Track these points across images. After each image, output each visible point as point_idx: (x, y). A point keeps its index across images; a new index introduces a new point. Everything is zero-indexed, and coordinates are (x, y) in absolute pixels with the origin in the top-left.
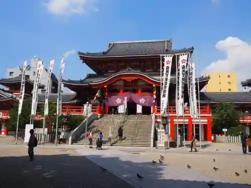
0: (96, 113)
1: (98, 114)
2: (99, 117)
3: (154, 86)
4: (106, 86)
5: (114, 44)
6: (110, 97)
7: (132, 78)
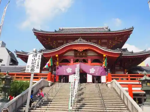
0: (47, 80)
1: (49, 82)
2: (50, 84)
3: (104, 56)
4: (57, 56)
5: (63, 29)
6: (61, 66)
7: (82, 48)
